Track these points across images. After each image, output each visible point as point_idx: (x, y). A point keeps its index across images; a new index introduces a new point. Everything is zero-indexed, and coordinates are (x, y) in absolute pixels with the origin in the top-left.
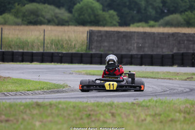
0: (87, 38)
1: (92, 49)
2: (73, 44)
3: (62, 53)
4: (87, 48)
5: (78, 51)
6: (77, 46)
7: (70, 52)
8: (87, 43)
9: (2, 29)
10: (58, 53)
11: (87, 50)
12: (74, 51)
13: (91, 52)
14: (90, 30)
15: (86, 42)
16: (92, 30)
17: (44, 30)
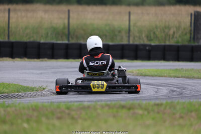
0: (191, 23)
1: (198, 39)
2: (171, 32)
3: (150, 46)
4: (190, 37)
5: (178, 42)
6: (177, 35)
7: (167, 43)
8: (191, 30)
9: (69, 11)
10: (145, 46)
11: (190, 41)
12: (172, 42)
13: (196, 44)
14: (195, 12)
15: (189, 29)
16: (198, 12)
17: (130, 13)
